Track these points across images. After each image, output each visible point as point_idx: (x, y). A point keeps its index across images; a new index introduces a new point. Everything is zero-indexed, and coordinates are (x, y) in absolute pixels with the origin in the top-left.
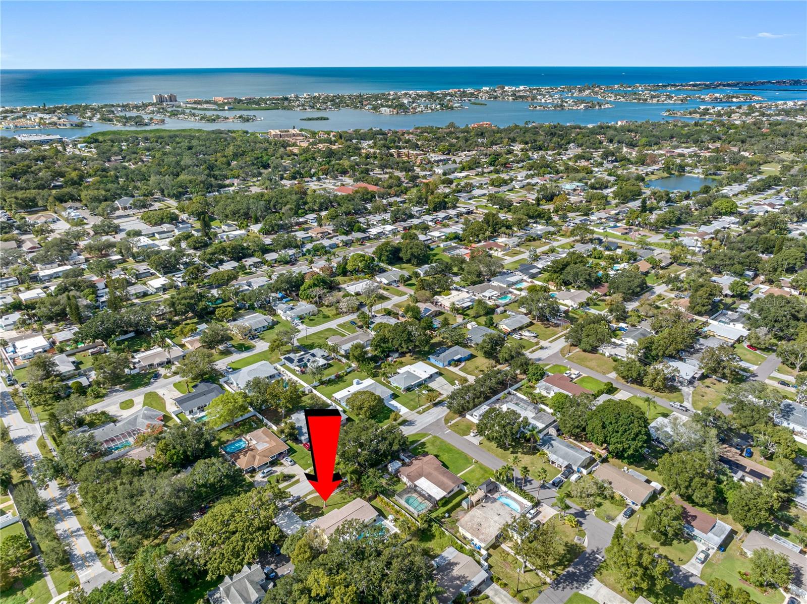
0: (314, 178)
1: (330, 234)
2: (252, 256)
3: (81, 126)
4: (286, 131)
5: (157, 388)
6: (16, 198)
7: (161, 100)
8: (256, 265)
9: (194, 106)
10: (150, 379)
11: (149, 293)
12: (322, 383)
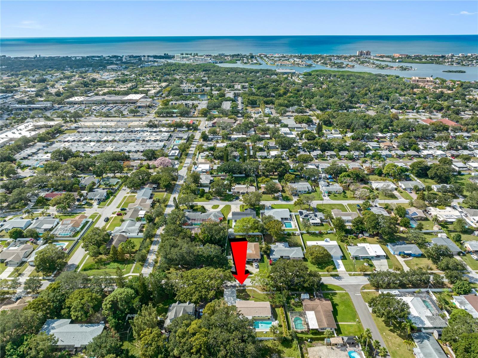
0: (415, 111)
1: (394, 148)
2: (333, 150)
3: (310, 66)
4: (423, 78)
5: (232, 204)
6: (249, 99)
7: (361, 54)
8: (331, 156)
9: (378, 58)
10: (234, 199)
11: (268, 157)
12: (308, 233)
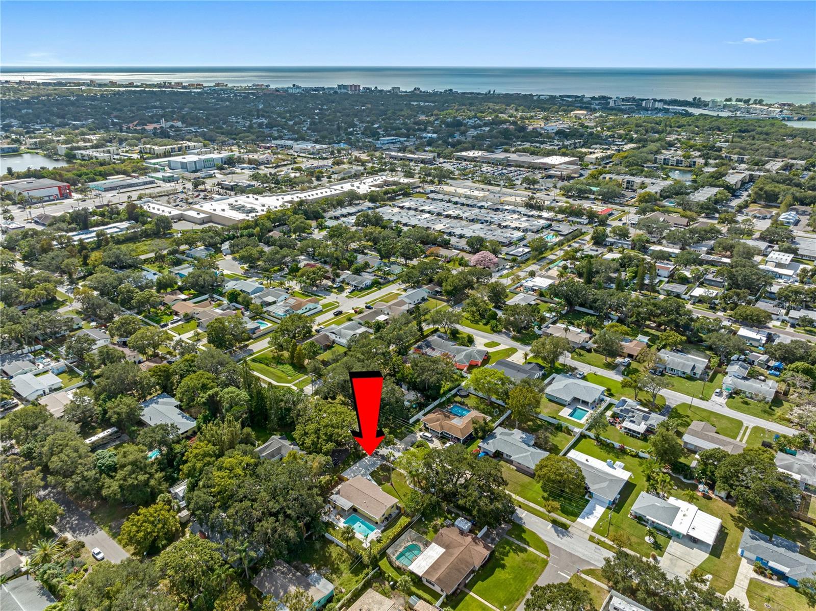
5: (523, 349)
11: (683, 296)
12: (597, 439)
